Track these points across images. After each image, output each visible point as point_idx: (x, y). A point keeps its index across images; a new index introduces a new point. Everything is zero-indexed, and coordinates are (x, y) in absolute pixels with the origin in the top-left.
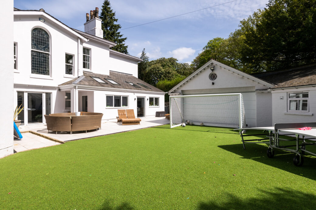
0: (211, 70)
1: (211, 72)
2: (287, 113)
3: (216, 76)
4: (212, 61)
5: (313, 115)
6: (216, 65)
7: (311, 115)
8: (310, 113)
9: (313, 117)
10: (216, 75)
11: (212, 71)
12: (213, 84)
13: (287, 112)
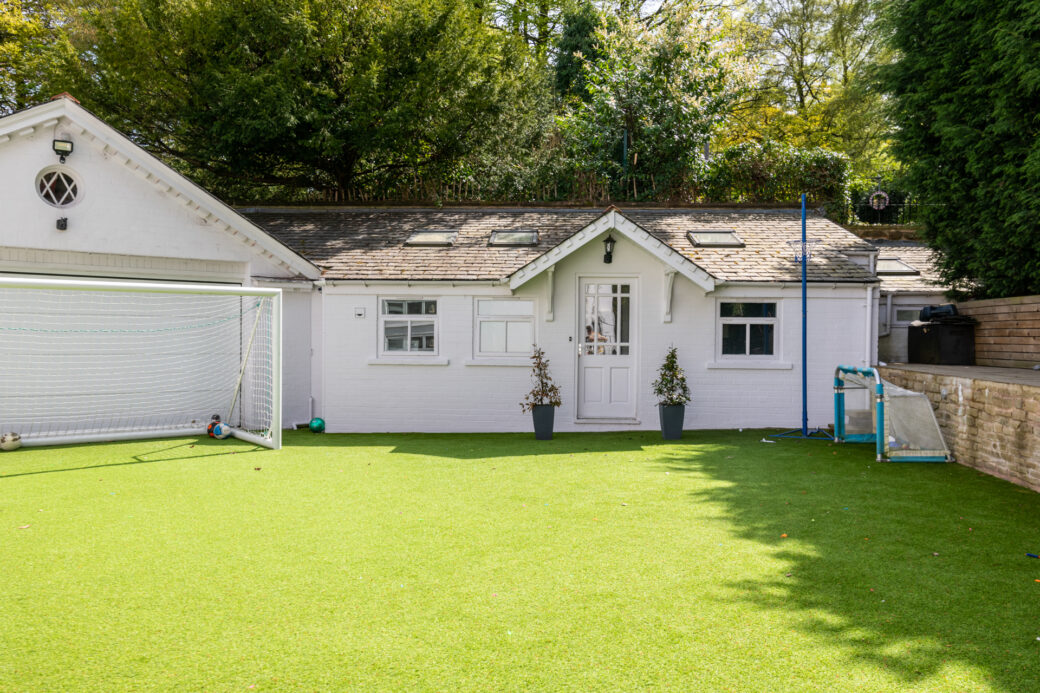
0: (57, 152)
1: (51, 161)
2: (378, 362)
3: (69, 189)
4: (63, 106)
5: (449, 363)
6: (84, 132)
7: (446, 363)
8: (442, 359)
9: (449, 367)
10: (70, 181)
11: (62, 159)
12: (62, 225)
13: (377, 357)
